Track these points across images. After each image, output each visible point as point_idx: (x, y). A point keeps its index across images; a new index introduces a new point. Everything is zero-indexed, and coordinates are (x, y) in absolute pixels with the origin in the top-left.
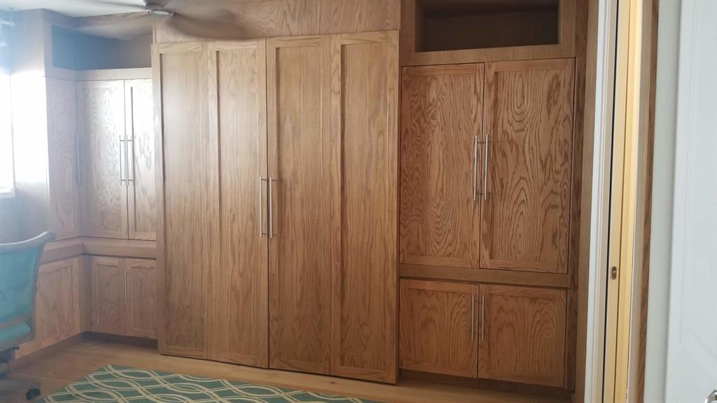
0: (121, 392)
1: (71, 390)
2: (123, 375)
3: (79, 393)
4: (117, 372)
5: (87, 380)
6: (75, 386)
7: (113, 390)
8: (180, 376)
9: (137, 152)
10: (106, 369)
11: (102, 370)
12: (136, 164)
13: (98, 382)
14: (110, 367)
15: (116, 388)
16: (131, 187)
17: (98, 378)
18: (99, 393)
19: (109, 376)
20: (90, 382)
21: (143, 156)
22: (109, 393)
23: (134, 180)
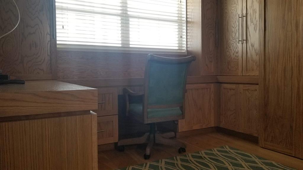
0: (231, 163)
1: (202, 154)
2: (234, 153)
3: (206, 156)
4: (231, 151)
5: (212, 151)
6: (205, 152)
7: (226, 160)
8: (274, 163)
9: (249, 23)
10: (225, 148)
11: (223, 147)
12: (248, 30)
13: (219, 153)
14: (227, 147)
15: (228, 159)
16: (245, 44)
17: (219, 151)
18: (218, 160)
19: (226, 152)
20: (214, 152)
21: (252, 24)
22: (223, 161)
23: (247, 40)
